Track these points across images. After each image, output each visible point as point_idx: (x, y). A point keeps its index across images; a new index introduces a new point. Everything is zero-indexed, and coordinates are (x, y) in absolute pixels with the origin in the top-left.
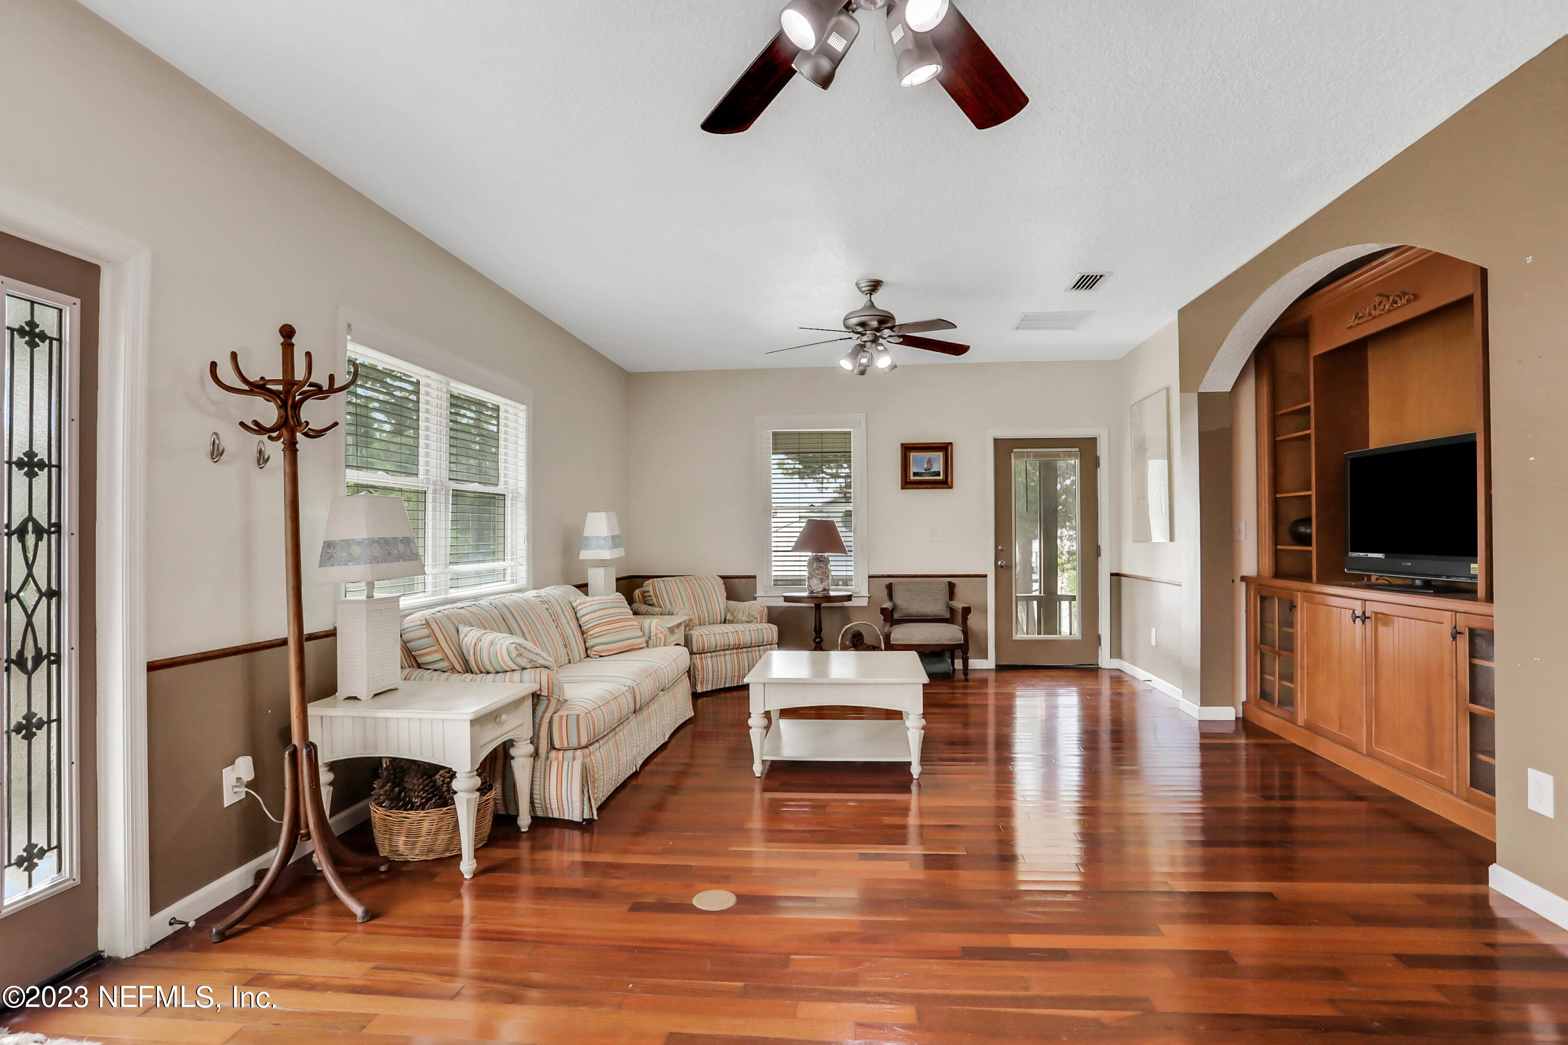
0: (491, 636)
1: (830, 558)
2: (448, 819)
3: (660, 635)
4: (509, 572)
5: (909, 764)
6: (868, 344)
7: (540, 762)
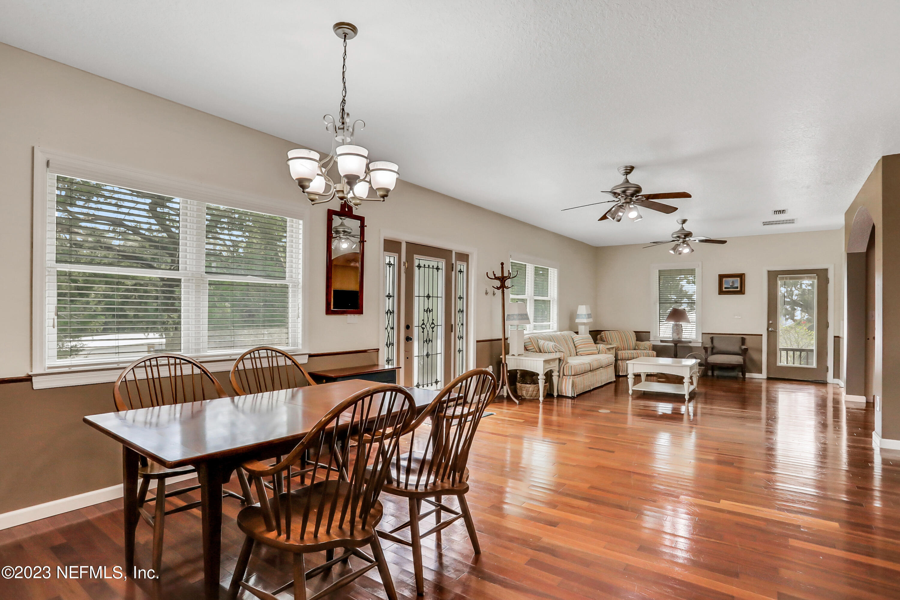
0: (547, 342)
1: (682, 325)
2: (536, 388)
3: (603, 350)
4: (551, 326)
5: (685, 395)
6: (681, 244)
7: (560, 379)
